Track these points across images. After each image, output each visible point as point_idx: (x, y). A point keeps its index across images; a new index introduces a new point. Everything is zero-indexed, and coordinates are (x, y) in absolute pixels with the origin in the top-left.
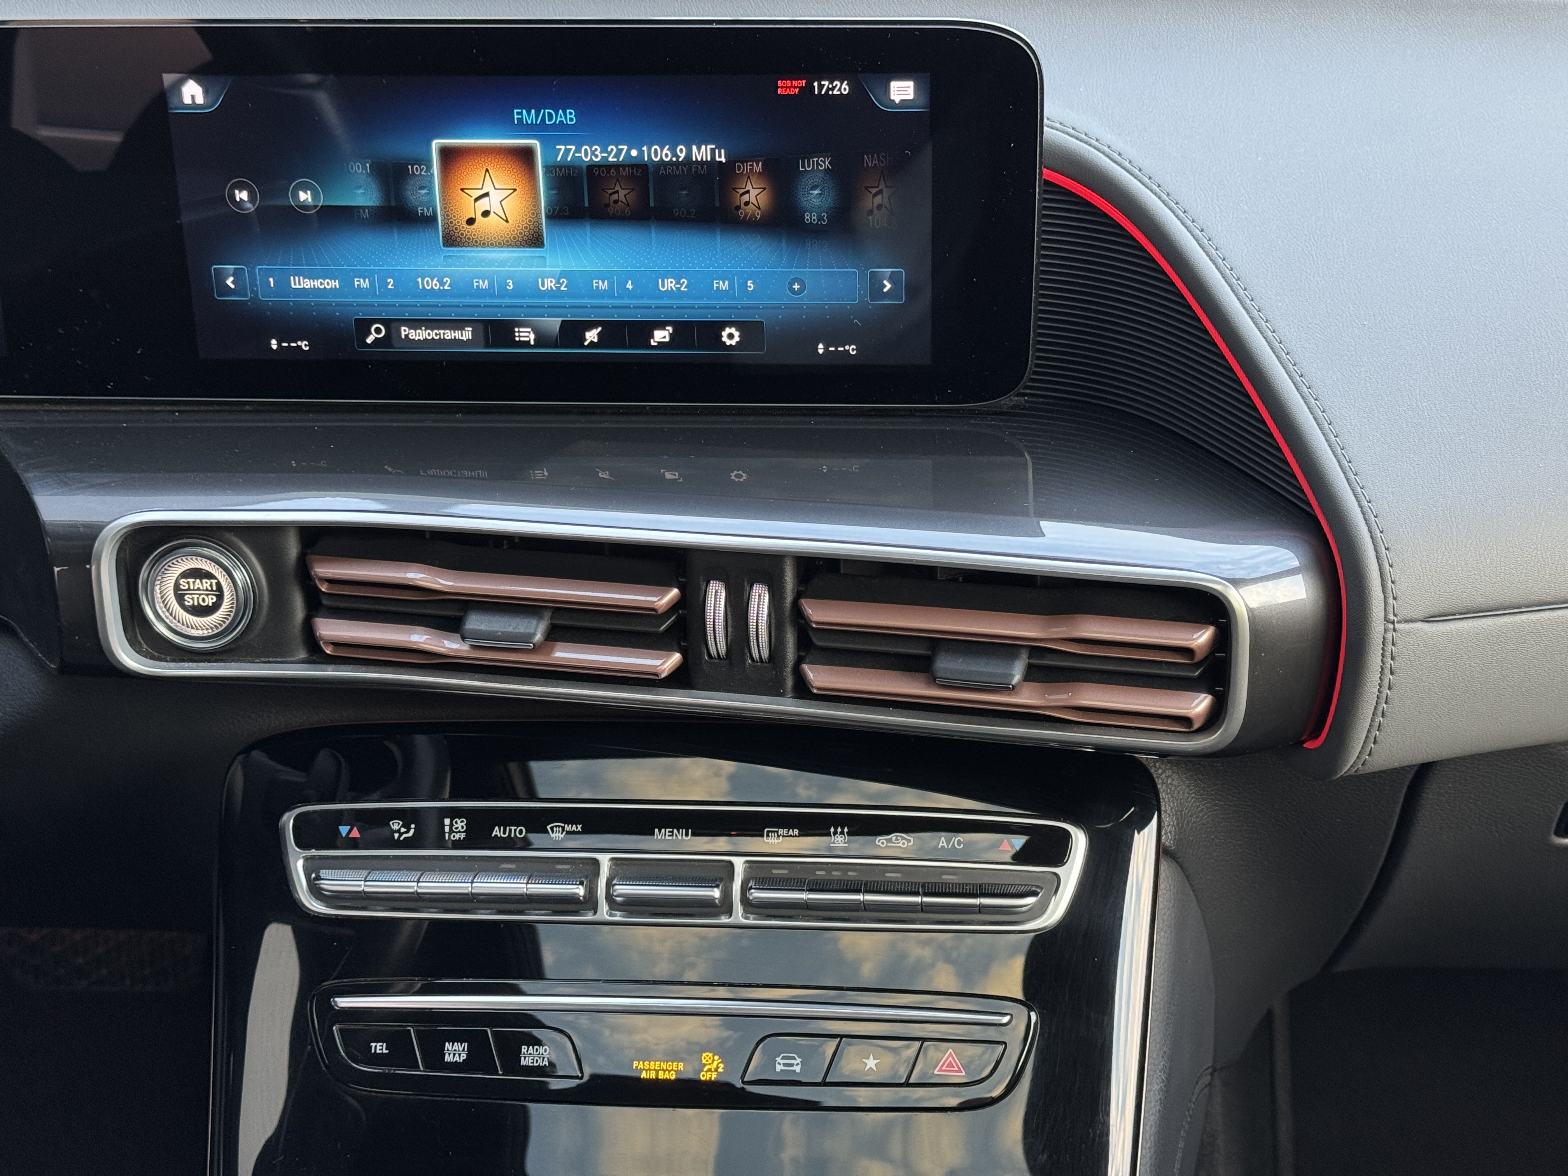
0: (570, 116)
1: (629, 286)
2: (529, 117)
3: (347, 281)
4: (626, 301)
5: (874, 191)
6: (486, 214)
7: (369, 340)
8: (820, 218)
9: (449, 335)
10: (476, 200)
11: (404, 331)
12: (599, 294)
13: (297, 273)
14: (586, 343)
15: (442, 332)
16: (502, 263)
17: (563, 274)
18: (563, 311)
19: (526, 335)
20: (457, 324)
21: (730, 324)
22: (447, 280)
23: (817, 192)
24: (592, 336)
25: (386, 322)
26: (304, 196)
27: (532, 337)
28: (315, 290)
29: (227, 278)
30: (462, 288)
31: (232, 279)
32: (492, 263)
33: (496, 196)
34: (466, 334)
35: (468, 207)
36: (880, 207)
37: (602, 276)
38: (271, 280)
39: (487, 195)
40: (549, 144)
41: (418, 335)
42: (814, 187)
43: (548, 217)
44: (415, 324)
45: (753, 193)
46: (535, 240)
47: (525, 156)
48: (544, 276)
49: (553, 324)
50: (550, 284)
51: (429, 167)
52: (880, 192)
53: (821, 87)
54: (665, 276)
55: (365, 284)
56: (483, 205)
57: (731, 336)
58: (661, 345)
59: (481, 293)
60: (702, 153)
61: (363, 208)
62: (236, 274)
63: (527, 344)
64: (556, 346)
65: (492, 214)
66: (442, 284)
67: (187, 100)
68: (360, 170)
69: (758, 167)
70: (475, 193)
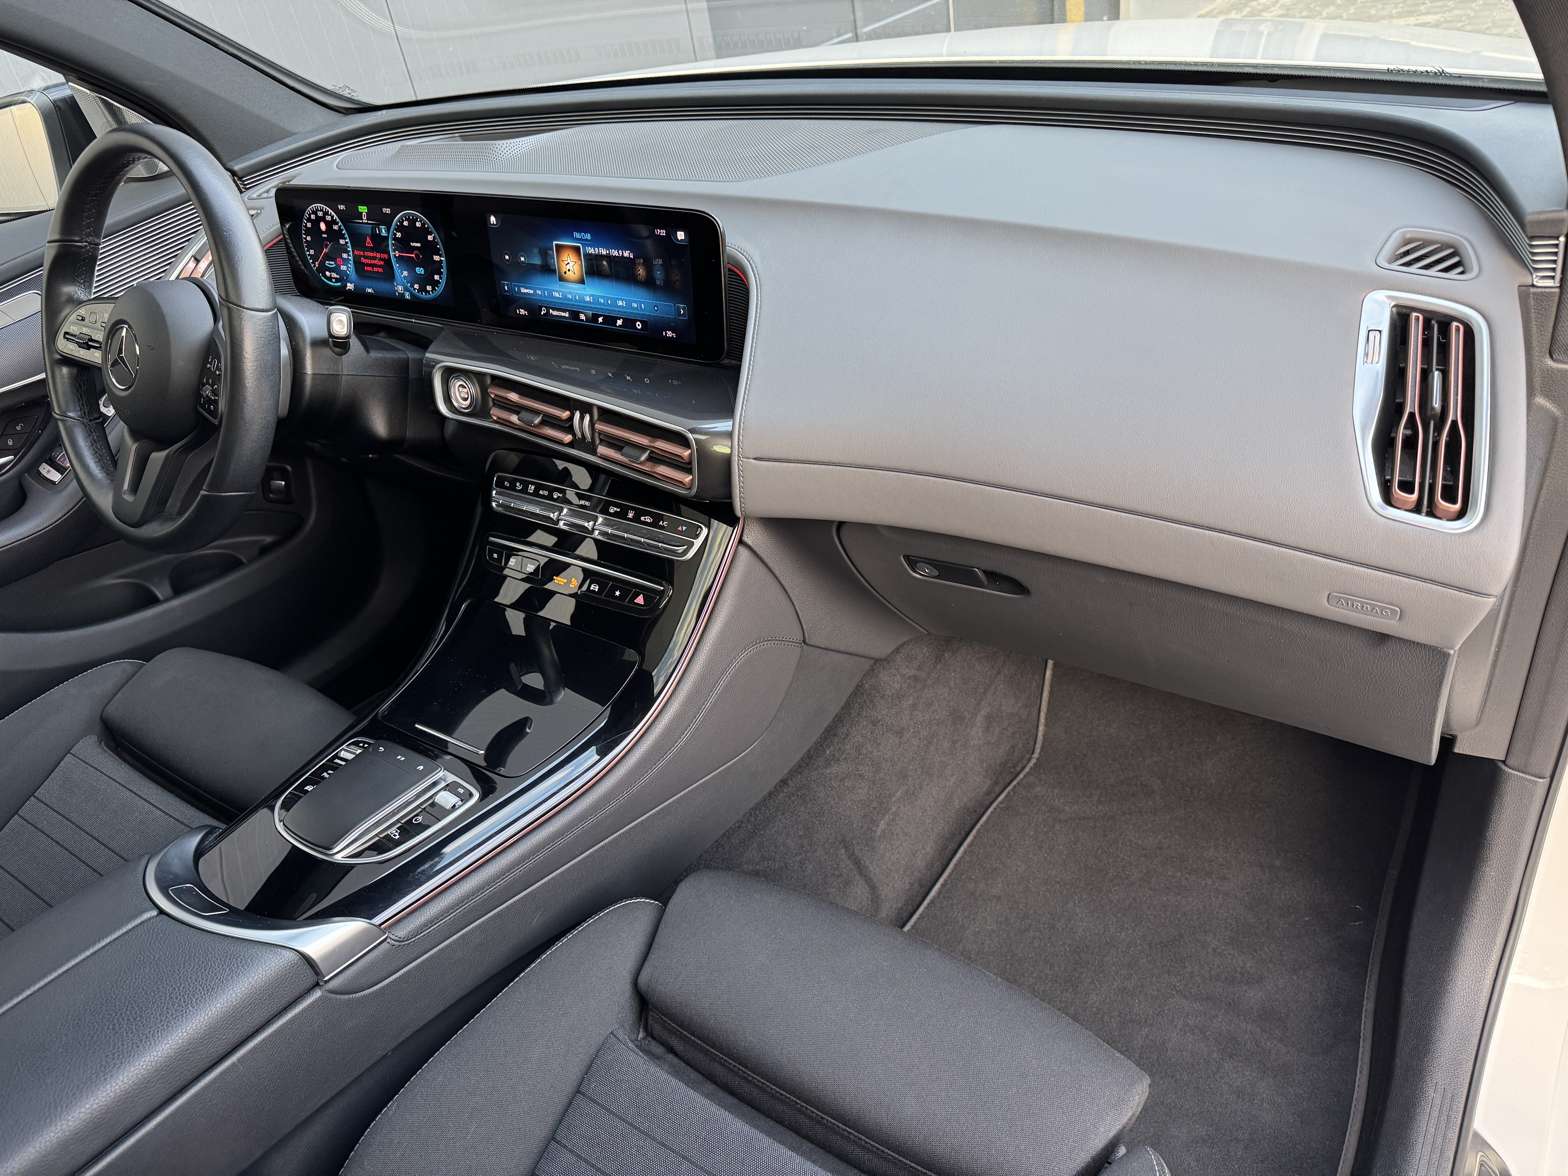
0: (588, 236)
1: (610, 302)
2: (577, 235)
3: (535, 291)
4: (608, 308)
5: (675, 274)
6: (569, 270)
7: (542, 313)
8: (661, 283)
9: (563, 314)
10: (566, 265)
11: (551, 311)
12: (600, 304)
13: (523, 287)
14: (599, 322)
15: (561, 313)
16: (574, 289)
17: (591, 295)
18: (592, 309)
19: (583, 317)
20: (564, 311)
21: (639, 321)
22: (561, 293)
23: (659, 272)
24: (600, 320)
25: (546, 307)
26: (522, 259)
28: (527, 293)
29: (505, 286)
30: (565, 297)
32: (572, 288)
33: (571, 264)
34: (567, 314)
35: (564, 268)
36: (677, 280)
37: (602, 297)
38: (516, 288)
39: (569, 263)
40: (584, 246)
41: (555, 313)
42: (658, 271)
43: (585, 273)
44: (554, 309)
45: (641, 270)
46: (582, 282)
47: (577, 249)
48: (586, 295)
49: (590, 314)
50: (588, 299)
51: (553, 252)
52: (677, 275)
53: (657, 232)
54: (619, 299)
55: (540, 293)
56: (568, 267)
57: (639, 325)
58: (620, 325)
59: (569, 300)
60: (626, 254)
61: (538, 265)
62: (508, 285)
63: (583, 320)
64: (591, 322)
65: (571, 270)
66: (560, 295)
67: (492, 223)
68: (536, 251)
69: (642, 261)
70: (566, 263)
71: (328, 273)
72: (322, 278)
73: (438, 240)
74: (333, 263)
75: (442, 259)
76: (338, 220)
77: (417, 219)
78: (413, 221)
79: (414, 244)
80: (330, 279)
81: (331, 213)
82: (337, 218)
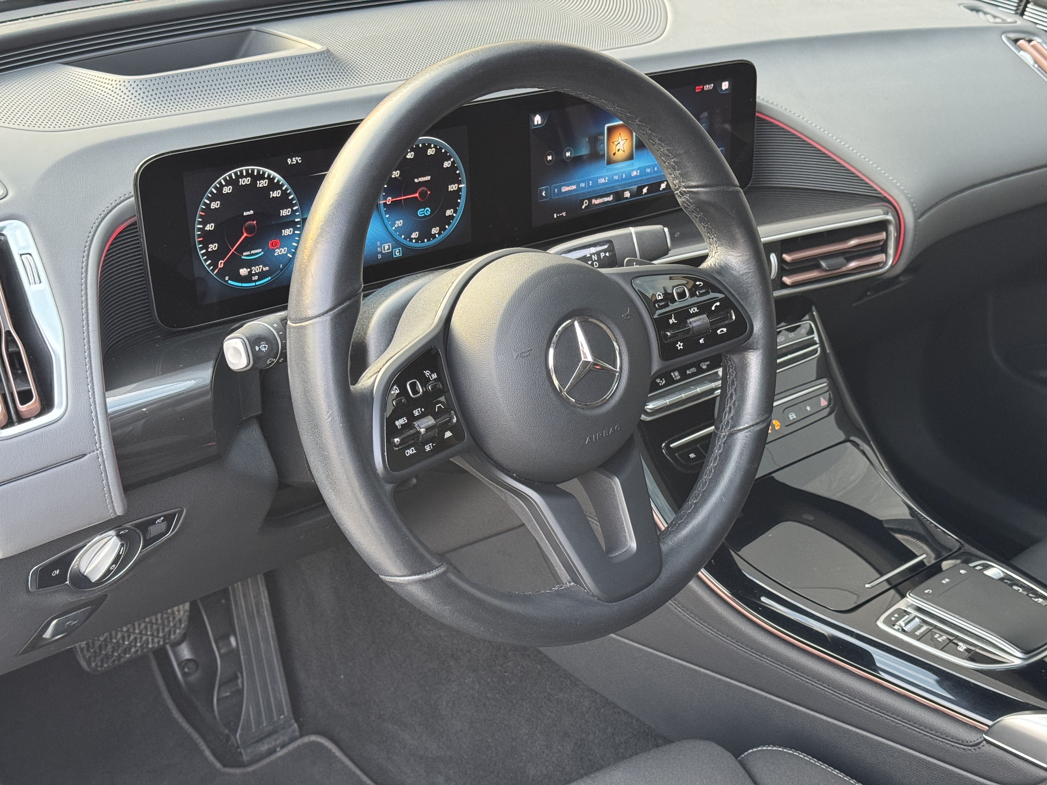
1: (656, 169)
3: (578, 186)
4: (654, 175)
5: (718, 121)
6: (619, 150)
7: (583, 207)
9: (606, 199)
10: (616, 145)
11: (593, 201)
12: (648, 174)
13: (564, 185)
14: (643, 193)
15: (604, 199)
16: (622, 168)
17: (638, 169)
18: (638, 182)
19: (627, 194)
20: (609, 195)
22: (607, 178)
24: (645, 190)
25: (588, 199)
26: (568, 154)
27: (629, 194)
28: (569, 191)
29: (542, 192)
30: (611, 180)
31: (544, 192)
32: (619, 169)
33: (622, 143)
34: (611, 198)
35: (614, 148)
37: (648, 167)
38: (556, 190)
39: (619, 143)
41: (597, 201)
43: (636, 148)
44: (596, 198)
46: (631, 157)
48: (633, 170)
49: (635, 187)
50: (634, 173)
51: (604, 136)
55: (583, 185)
56: (618, 147)
58: (663, 189)
61: (585, 155)
62: (546, 190)
63: (627, 198)
64: (635, 197)
65: (620, 150)
66: (605, 180)
67: (536, 123)
70: (616, 143)
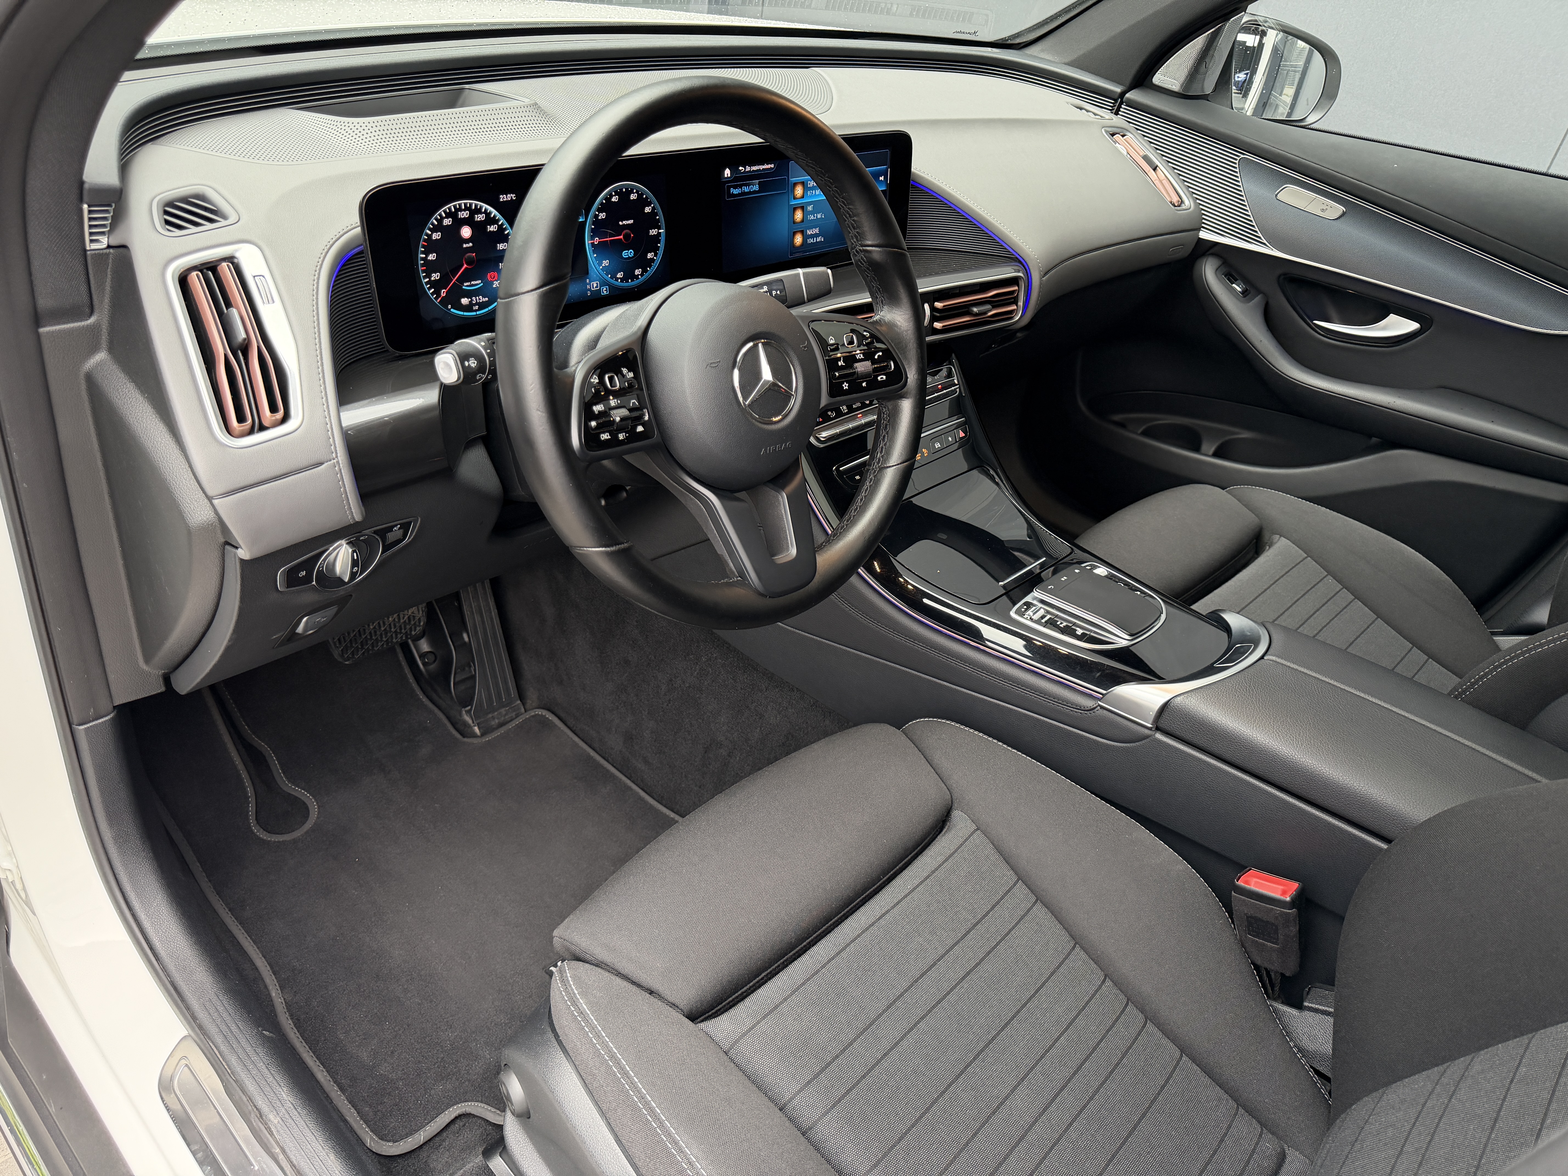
71: (465, 301)
72: (452, 310)
73: (659, 210)
74: (480, 281)
75: (660, 231)
76: (499, 216)
77: (632, 190)
78: (624, 195)
79: (624, 222)
80: (469, 308)
81: (486, 210)
82: (497, 213)
